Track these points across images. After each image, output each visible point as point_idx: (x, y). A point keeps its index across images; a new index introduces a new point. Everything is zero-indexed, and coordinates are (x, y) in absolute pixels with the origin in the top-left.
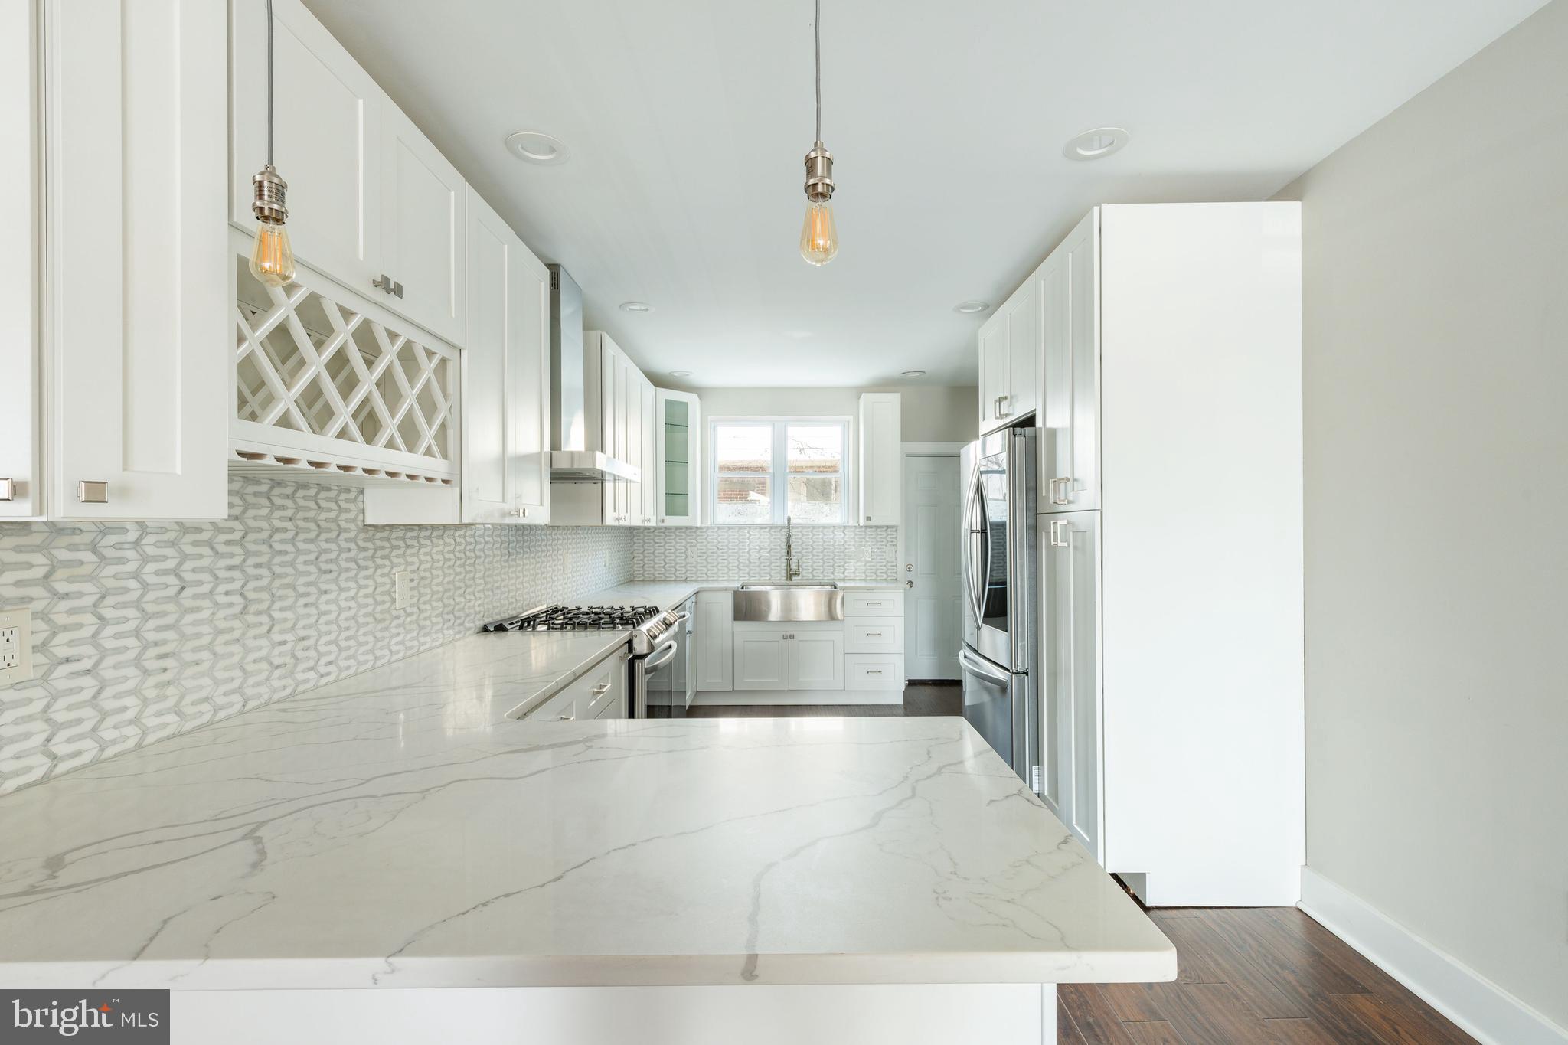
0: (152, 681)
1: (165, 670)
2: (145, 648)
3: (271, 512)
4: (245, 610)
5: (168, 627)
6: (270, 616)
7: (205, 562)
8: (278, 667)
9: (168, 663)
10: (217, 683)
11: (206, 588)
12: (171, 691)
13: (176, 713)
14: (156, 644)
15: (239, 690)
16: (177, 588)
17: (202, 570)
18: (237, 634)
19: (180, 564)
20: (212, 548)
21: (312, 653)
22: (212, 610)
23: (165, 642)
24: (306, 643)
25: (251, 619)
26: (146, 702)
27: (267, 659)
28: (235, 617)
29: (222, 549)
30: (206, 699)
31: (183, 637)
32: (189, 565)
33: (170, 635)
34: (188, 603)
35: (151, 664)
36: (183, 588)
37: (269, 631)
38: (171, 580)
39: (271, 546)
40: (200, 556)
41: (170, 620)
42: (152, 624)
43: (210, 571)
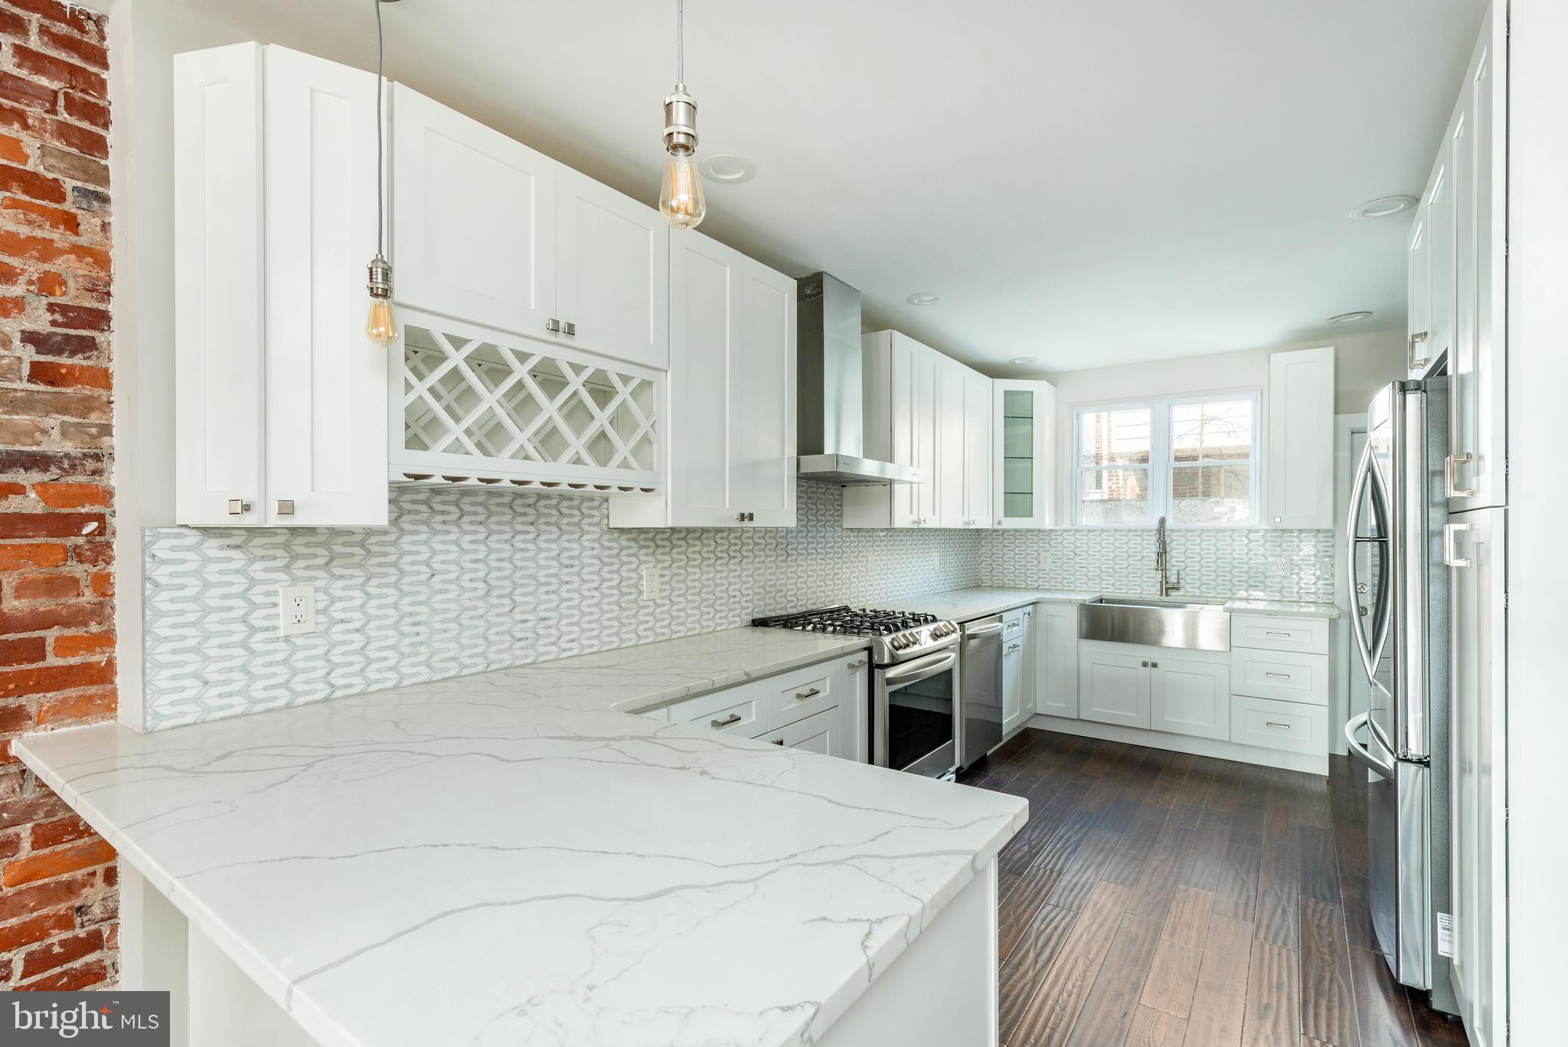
0: (407, 641)
1: (418, 634)
2: (402, 617)
3: (513, 518)
4: (487, 594)
5: (420, 603)
6: (512, 599)
7: (452, 556)
8: (519, 640)
9: (421, 629)
10: (463, 647)
11: (453, 576)
12: (423, 649)
13: (427, 666)
14: (411, 615)
15: (483, 654)
16: (428, 575)
17: (449, 562)
18: (480, 612)
19: (431, 557)
20: (459, 546)
21: (553, 631)
22: (458, 592)
23: (417, 614)
24: (547, 623)
25: (494, 601)
26: (402, 656)
27: (509, 633)
28: (479, 598)
29: (466, 546)
30: (453, 659)
31: (434, 611)
32: (438, 558)
33: (423, 609)
34: (438, 586)
35: (407, 629)
36: (433, 575)
37: (511, 611)
38: (423, 568)
39: (513, 545)
40: (448, 552)
41: (422, 598)
42: (407, 600)
43: (456, 563)
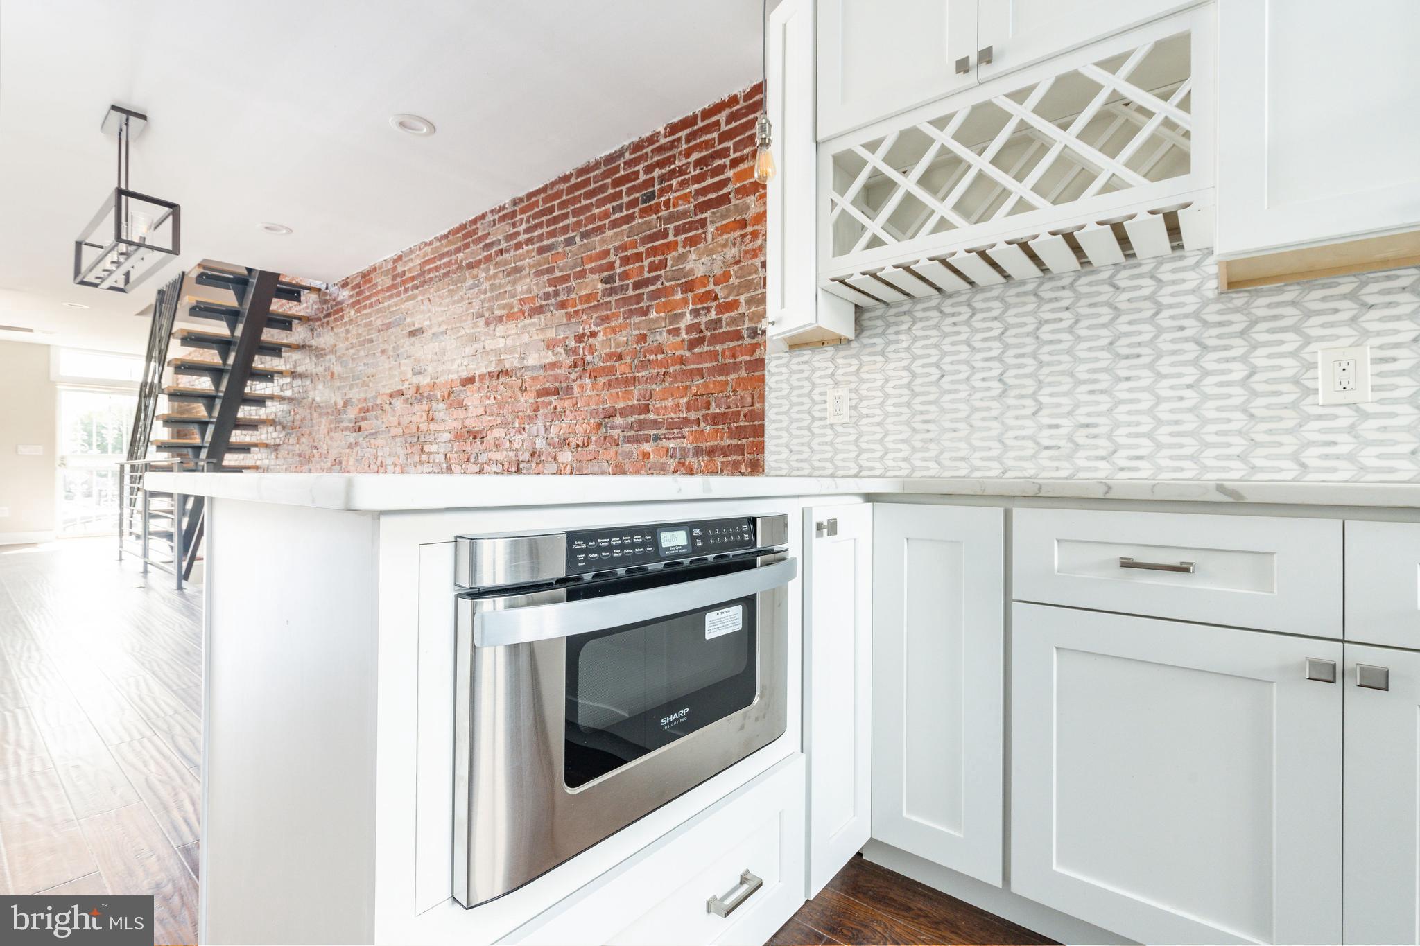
0: (919, 437)
1: (928, 431)
2: (914, 415)
3: (1039, 307)
4: (1003, 393)
5: (930, 403)
6: (1036, 401)
7: (962, 356)
8: (1047, 448)
9: (931, 427)
10: (975, 449)
11: (962, 376)
12: (932, 446)
13: (936, 461)
14: (921, 413)
15: (998, 459)
16: (939, 376)
17: (959, 362)
18: (994, 413)
19: (941, 359)
20: (969, 346)
21: (1102, 442)
22: (968, 392)
23: (927, 412)
24: (1092, 431)
25: (1011, 402)
26: (914, 449)
27: (1033, 438)
28: (993, 399)
29: (978, 345)
30: (963, 459)
31: (943, 411)
32: (948, 359)
33: (932, 408)
34: (947, 387)
35: (918, 426)
36: (943, 376)
37: (1034, 414)
38: (934, 370)
39: (1037, 338)
40: (959, 351)
41: (932, 397)
42: (918, 399)
43: (967, 362)
